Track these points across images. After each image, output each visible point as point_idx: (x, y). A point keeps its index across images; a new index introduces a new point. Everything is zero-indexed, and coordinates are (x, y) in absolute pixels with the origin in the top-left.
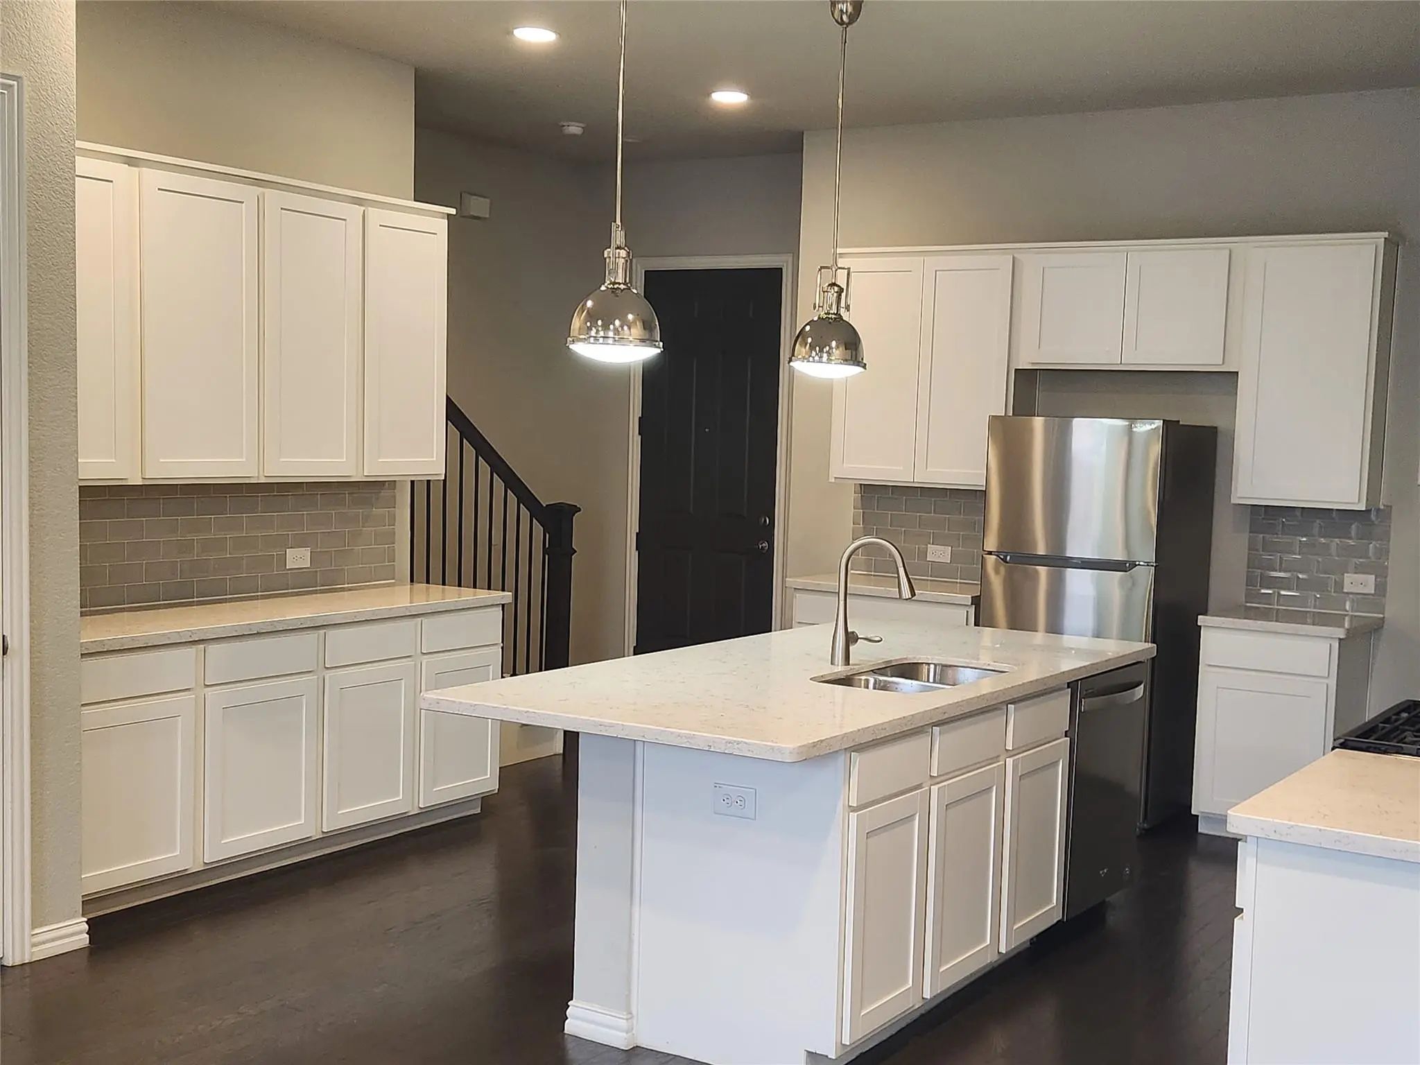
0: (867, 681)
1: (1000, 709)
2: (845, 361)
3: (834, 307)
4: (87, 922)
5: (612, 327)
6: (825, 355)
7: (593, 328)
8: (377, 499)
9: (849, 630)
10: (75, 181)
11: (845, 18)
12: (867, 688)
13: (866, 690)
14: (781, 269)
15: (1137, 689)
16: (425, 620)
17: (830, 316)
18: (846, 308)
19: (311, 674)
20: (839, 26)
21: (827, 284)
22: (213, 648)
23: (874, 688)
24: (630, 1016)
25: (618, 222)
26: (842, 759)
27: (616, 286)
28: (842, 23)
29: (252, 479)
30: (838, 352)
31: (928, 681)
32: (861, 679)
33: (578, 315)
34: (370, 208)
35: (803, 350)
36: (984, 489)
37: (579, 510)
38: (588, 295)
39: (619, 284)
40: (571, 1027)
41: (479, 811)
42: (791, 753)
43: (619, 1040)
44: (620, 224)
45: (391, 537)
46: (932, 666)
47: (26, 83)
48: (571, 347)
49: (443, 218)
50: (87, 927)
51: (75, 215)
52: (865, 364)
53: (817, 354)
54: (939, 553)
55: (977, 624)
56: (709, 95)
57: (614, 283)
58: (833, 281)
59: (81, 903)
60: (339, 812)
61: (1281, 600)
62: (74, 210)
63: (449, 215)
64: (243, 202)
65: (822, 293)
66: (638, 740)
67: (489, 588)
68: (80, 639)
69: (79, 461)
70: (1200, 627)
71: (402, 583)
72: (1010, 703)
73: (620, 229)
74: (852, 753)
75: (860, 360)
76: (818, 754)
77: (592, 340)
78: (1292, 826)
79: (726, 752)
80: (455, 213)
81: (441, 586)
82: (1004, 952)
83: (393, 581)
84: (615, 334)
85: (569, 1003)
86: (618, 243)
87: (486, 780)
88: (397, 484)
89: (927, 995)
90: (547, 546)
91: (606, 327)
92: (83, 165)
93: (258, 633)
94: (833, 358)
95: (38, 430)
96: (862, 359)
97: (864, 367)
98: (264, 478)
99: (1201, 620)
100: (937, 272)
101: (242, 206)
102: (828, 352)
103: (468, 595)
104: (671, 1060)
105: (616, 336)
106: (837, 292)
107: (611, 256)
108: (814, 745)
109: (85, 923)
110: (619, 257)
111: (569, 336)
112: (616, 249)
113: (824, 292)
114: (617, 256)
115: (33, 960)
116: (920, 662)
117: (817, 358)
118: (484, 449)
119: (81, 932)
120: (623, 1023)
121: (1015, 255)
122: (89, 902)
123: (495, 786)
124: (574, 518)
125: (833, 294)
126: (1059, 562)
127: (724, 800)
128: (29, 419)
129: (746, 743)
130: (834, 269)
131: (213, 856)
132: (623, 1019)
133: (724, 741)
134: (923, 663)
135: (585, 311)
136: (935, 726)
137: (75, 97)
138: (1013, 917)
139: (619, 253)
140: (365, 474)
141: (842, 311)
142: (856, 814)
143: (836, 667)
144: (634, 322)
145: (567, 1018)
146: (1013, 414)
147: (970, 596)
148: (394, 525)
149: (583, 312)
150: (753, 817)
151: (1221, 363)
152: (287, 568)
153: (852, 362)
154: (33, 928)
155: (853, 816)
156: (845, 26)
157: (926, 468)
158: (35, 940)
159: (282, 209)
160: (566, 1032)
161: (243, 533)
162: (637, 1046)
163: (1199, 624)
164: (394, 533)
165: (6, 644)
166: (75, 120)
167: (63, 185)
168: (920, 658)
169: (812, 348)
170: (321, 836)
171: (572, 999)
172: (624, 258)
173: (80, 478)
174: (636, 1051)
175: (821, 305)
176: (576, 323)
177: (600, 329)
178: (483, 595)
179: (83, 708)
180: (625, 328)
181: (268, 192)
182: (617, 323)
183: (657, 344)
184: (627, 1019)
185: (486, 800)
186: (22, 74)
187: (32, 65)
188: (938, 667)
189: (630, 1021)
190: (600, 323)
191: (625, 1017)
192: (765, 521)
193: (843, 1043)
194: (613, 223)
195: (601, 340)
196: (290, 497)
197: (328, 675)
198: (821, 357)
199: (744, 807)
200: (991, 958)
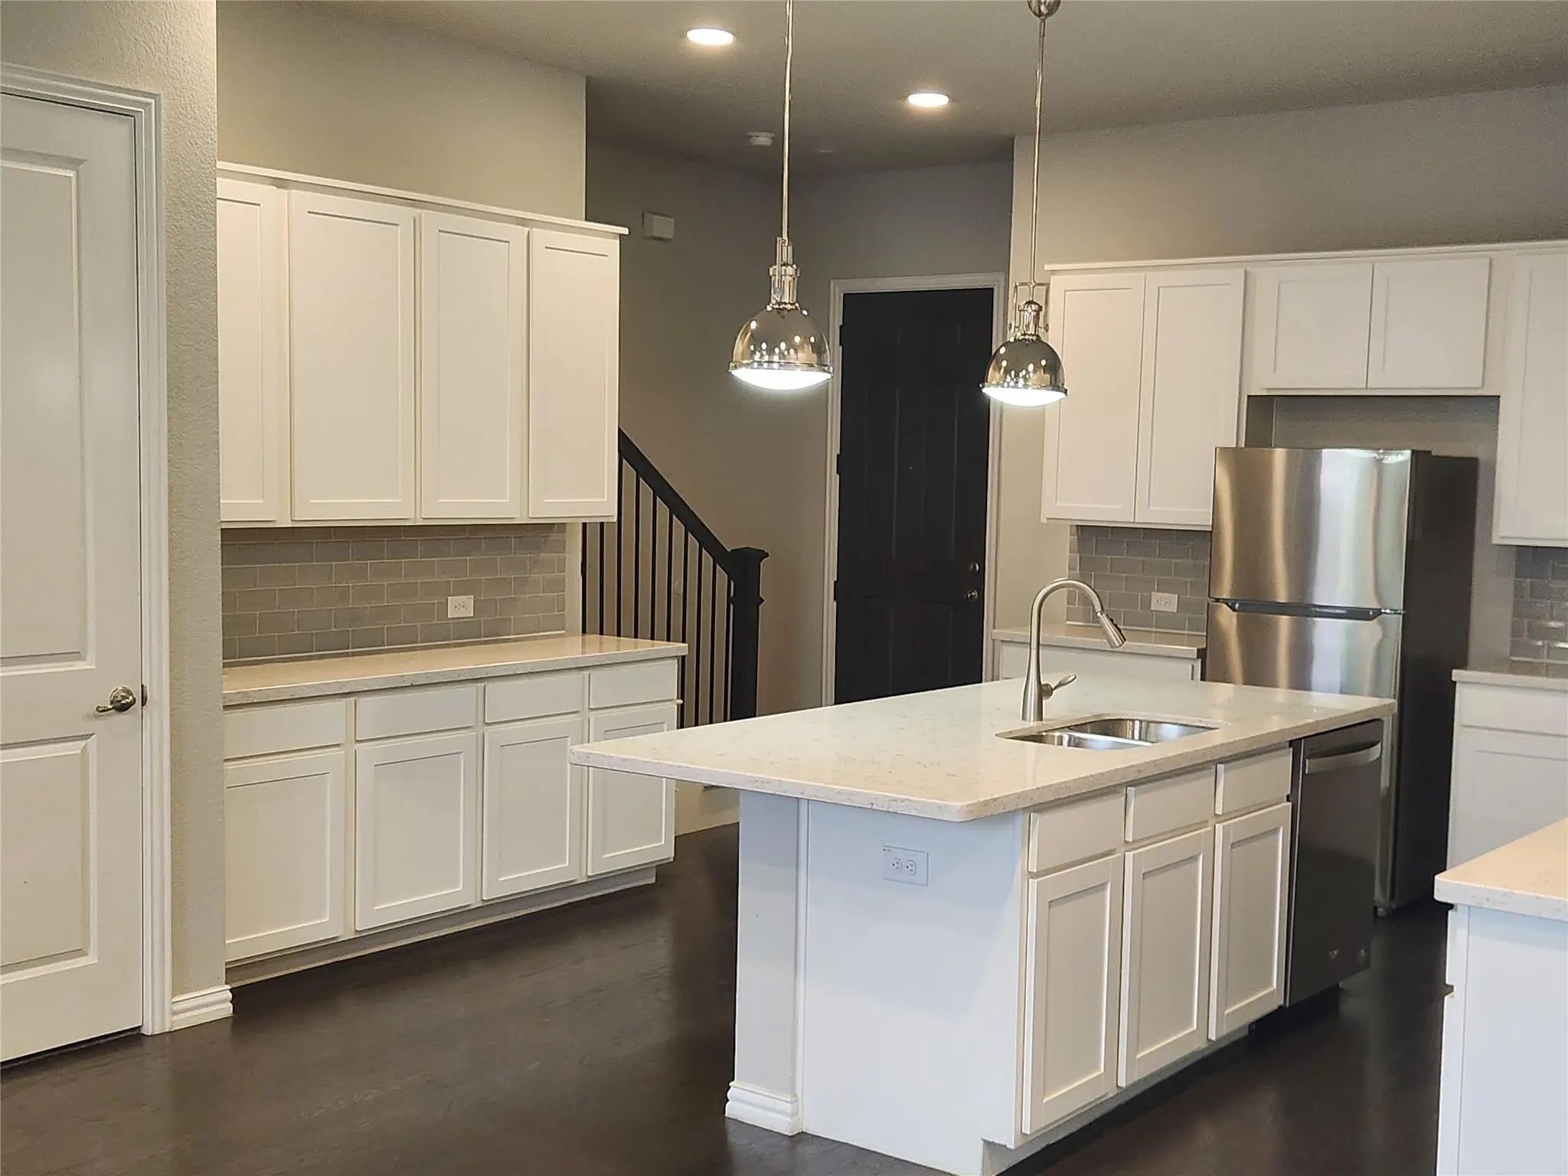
0: (1061, 738)
1: (1209, 769)
2: (1042, 387)
3: (1032, 326)
4: (231, 990)
5: (777, 350)
6: (1021, 381)
7: (757, 353)
8: (545, 542)
9: (1043, 682)
10: (216, 204)
11: (1043, 8)
12: (1061, 744)
13: (1060, 747)
14: (992, 289)
15: (1372, 749)
16: (594, 673)
17: (1027, 337)
18: (1045, 328)
19: (469, 730)
20: (1038, 18)
21: (1025, 302)
22: (363, 701)
23: (1069, 745)
24: (794, 1099)
25: (785, 237)
26: (1020, 820)
27: (781, 307)
28: (1040, 14)
29: (408, 521)
30: (1035, 377)
31: (1133, 738)
32: (1053, 736)
33: (741, 338)
34: (535, 229)
35: (997, 375)
36: (1210, 529)
37: (767, 555)
38: (754, 316)
39: (785, 303)
40: (732, 1109)
41: (653, 880)
42: (958, 811)
43: (783, 1124)
44: (786, 239)
45: (560, 585)
46: (1137, 723)
47: (164, 101)
48: (734, 372)
49: (615, 239)
50: (230, 995)
51: (216, 240)
52: (1066, 390)
53: (1012, 379)
54: (1165, 602)
55: (1203, 679)
56: (905, 97)
57: (779, 304)
58: (1031, 299)
59: (224, 971)
60: (500, 879)
61: (1552, 652)
62: (216, 235)
63: (621, 235)
64: (397, 225)
65: (1018, 312)
66: (802, 798)
67: (668, 640)
68: (222, 689)
69: (221, 501)
70: (1455, 683)
71: (571, 632)
72: (1220, 763)
73: (786, 244)
74: (1032, 814)
75: (1060, 385)
76: (989, 814)
77: (756, 365)
78: (1506, 894)
79: (890, 810)
80: (627, 233)
81: (616, 637)
82: (1214, 1038)
83: (563, 632)
84: (780, 359)
85: (731, 1084)
86: (785, 260)
87: (661, 847)
88: (567, 526)
89: (1122, 1083)
90: (732, 594)
91: (770, 351)
92: (224, 187)
93: (412, 686)
94: (1030, 383)
95: (178, 468)
96: (1063, 385)
97: (1066, 392)
98: (421, 520)
99: (1457, 674)
100: (1161, 290)
101: (397, 230)
102: (1024, 377)
103: (644, 646)
104: (837, 1148)
105: (782, 361)
106: (1035, 311)
107: (777, 274)
108: (986, 803)
109: (228, 992)
110: (785, 275)
111: (732, 361)
112: (782, 265)
113: (1020, 311)
114: (783, 273)
115: (174, 1029)
116: (1123, 718)
117: (1012, 383)
118: (663, 490)
119: (222, 1002)
120: (788, 1107)
121: (1248, 269)
122: (233, 970)
123: (669, 853)
124: (761, 564)
125: (1030, 314)
126: (1303, 610)
127: (893, 865)
128: (169, 457)
129: (910, 801)
130: (1031, 286)
131: (365, 922)
132: (787, 1102)
133: (888, 799)
134: (1127, 720)
135: (749, 334)
136: (1130, 786)
137: (216, 115)
138: (1224, 1001)
139: (785, 271)
140: (530, 516)
141: (1041, 332)
142: (1036, 880)
143: (1028, 723)
144: (802, 345)
145: (728, 1100)
146: (1246, 445)
147: (1195, 649)
148: (564, 572)
149: (746, 334)
150: (925, 883)
151: (1480, 385)
152: (449, 617)
153: (1051, 388)
154: (174, 995)
155: (1033, 882)
156: (1043, 17)
157: (1149, 506)
158: (175, 1008)
159: (440, 231)
160: (726, 1115)
161: (401, 580)
162: (802, 1132)
163: (1453, 679)
164: (564, 580)
165: (145, 694)
166: (216, 140)
167: (204, 209)
168: (1123, 714)
169: (1007, 371)
170: (481, 905)
171: (733, 1079)
172: (791, 276)
173: (222, 520)
174: (801, 1137)
175: (1017, 325)
176: (739, 346)
177: (764, 353)
178: (661, 646)
179: (226, 764)
180: (792, 351)
181: (424, 213)
182: (783, 346)
183: (826, 368)
184: (792, 1103)
185: (663, 870)
186: (160, 92)
187: (170, 81)
188: (1143, 723)
189: (794, 1104)
190: (764, 346)
191: (789, 1100)
192: (975, 567)
193: (1023, 1131)
194: (778, 239)
195: (765, 365)
196: (452, 542)
197: (488, 730)
198: (1017, 382)
199: (916, 873)
200: (1199, 1045)
